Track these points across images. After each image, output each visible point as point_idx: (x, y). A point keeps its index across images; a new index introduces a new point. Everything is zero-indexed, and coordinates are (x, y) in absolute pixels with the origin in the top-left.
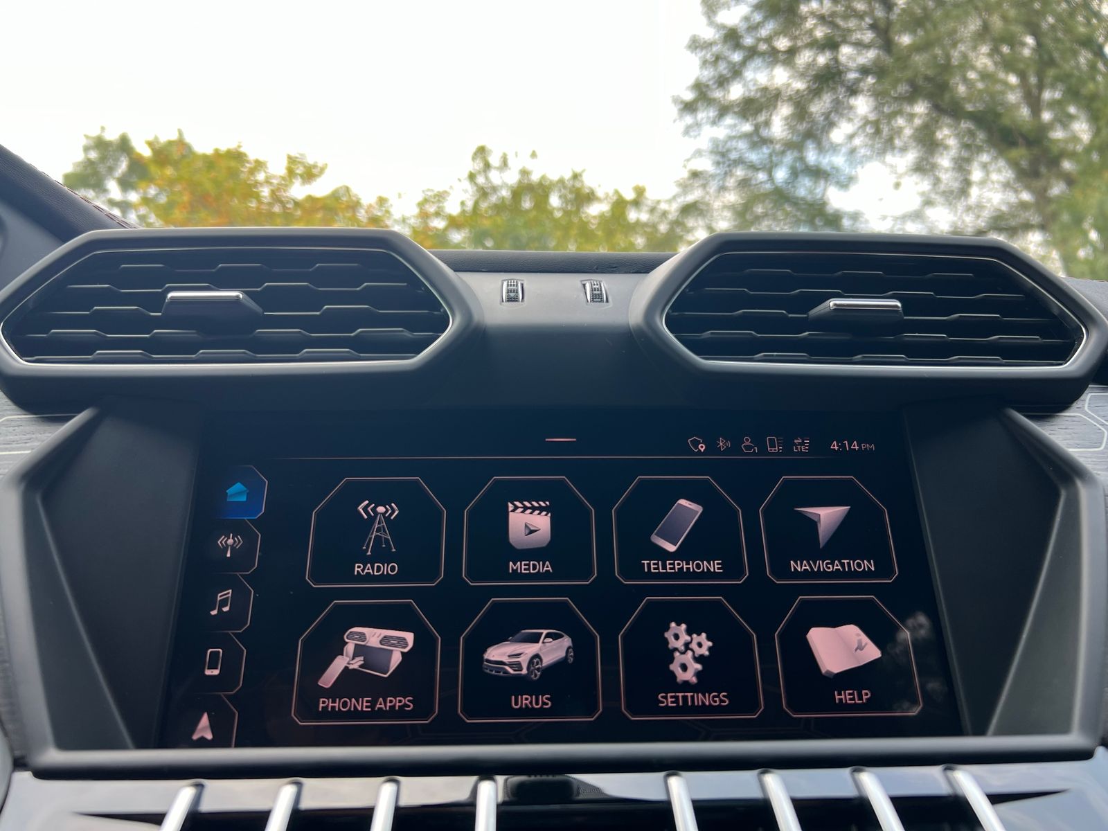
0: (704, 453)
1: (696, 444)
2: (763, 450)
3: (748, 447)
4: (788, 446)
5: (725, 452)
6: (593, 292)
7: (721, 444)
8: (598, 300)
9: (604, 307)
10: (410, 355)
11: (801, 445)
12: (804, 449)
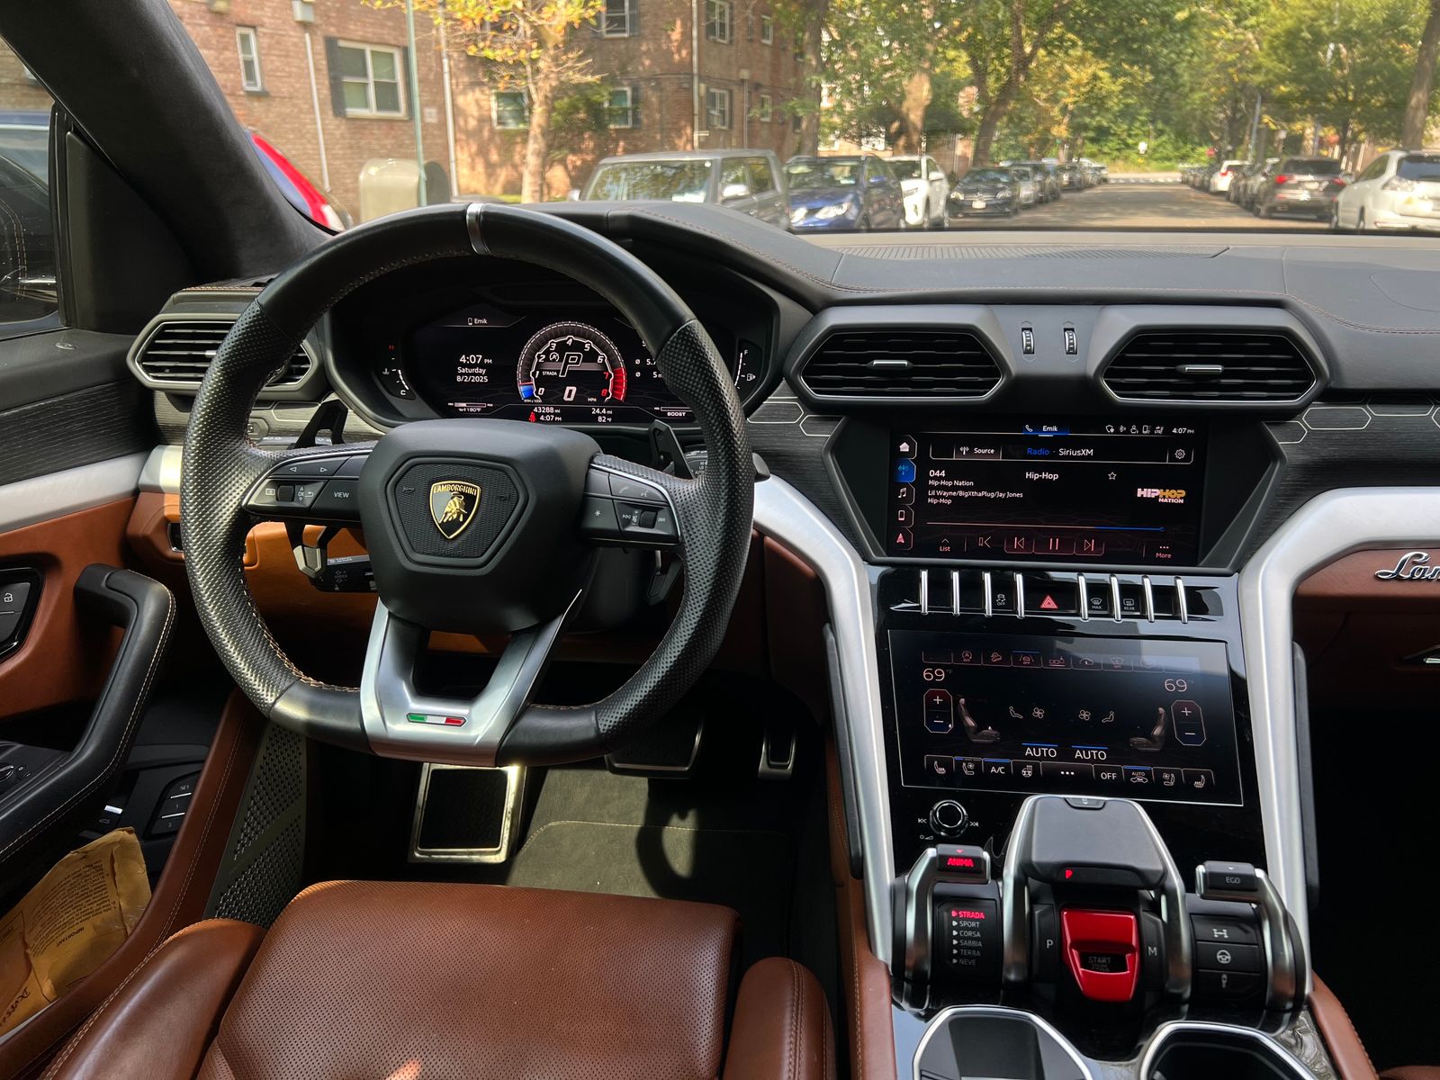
0: (1114, 433)
1: (1109, 428)
2: (1141, 432)
3: (1134, 431)
4: (1153, 430)
5: (1124, 433)
6: (1070, 344)
7: (1122, 429)
8: (1072, 351)
9: (1074, 359)
10: (982, 391)
11: (1159, 430)
12: (1160, 432)
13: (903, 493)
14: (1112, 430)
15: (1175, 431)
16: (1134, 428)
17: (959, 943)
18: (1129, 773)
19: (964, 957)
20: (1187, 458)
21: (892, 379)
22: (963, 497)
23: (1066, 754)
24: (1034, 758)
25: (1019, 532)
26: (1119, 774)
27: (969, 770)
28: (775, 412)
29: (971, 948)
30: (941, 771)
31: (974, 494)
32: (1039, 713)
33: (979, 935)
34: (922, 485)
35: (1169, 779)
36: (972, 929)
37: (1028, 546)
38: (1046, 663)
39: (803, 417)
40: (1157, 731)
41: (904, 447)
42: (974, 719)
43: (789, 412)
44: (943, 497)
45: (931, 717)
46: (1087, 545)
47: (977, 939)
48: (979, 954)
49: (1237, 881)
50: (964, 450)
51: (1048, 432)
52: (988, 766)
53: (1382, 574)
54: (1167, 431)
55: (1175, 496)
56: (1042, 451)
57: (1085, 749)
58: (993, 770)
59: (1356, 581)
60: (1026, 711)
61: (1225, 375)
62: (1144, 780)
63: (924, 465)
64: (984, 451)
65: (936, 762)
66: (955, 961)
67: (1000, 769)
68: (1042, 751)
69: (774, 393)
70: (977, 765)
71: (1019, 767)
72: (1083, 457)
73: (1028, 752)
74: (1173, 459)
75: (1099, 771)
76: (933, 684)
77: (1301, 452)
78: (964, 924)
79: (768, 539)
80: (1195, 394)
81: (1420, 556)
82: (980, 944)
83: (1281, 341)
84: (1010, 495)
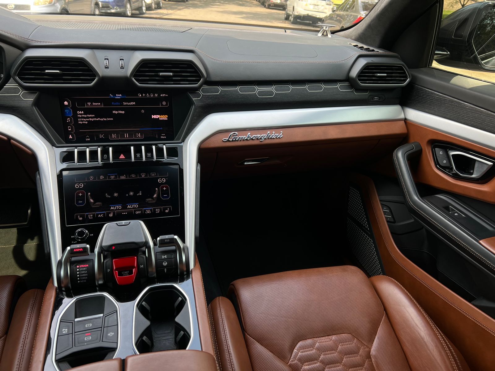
1: (139, 95)
2: (150, 96)
3: (148, 96)
4: (154, 95)
6: (121, 65)
7: (144, 95)
8: (122, 68)
9: (123, 70)
10: (91, 82)
11: (156, 95)
12: (157, 96)
13: (69, 120)
14: (140, 95)
15: (161, 95)
16: (148, 94)
17: (80, 276)
18: (145, 211)
19: (82, 280)
20: (167, 105)
21: (54, 78)
22: (91, 120)
23: (124, 207)
24: (114, 210)
25: (114, 132)
26: (142, 212)
27: (91, 217)
28: (10, 90)
29: (84, 277)
30: (81, 219)
31: (95, 119)
32: (116, 195)
33: (86, 272)
34: (75, 116)
35: (158, 211)
36: (84, 270)
37: (118, 137)
38: (119, 177)
39: (21, 93)
40: (155, 196)
41: (66, 103)
42: (93, 200)
43: (15, 90)
44: (84, 121)
45: (77, 201)
46: (138, 135)
47: (86, 273)
48: (87, 278)
49: (168, 241)
50: (89, 104)
51: (118, 97)
52: (98, 215)
53: (224, 140)
54: (159, 95)
55: (164, 118)
56: (117, 103)
57: (130, 205)
58: (99, 216)
59: (217, 142)
60: (112, 194)
61: (174, 76)
62: (150, 212)
63: (75, 110)
64: (97, 104)
65: (79, 216)
66: (79, 282)
67: (102, 215)
68: (116, 207)
69: (8, 83)
70: (94, 215)
71: (108, 214)
72: (132, 105)
73: (112, 208)
74: (162, 105)
75: (135, 211)
76: (79, 189)
77: (200, 102)
78: (82, 269)
79: (12, 141)
80: (165, 83)
81: (235, 133)
82: (87, 275)
83: (190, 65)
84: (108, 119)
